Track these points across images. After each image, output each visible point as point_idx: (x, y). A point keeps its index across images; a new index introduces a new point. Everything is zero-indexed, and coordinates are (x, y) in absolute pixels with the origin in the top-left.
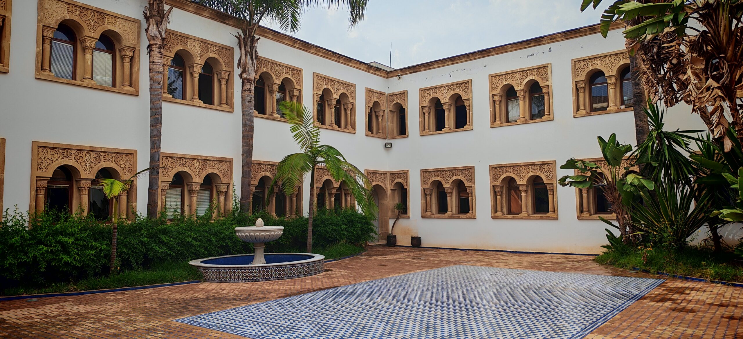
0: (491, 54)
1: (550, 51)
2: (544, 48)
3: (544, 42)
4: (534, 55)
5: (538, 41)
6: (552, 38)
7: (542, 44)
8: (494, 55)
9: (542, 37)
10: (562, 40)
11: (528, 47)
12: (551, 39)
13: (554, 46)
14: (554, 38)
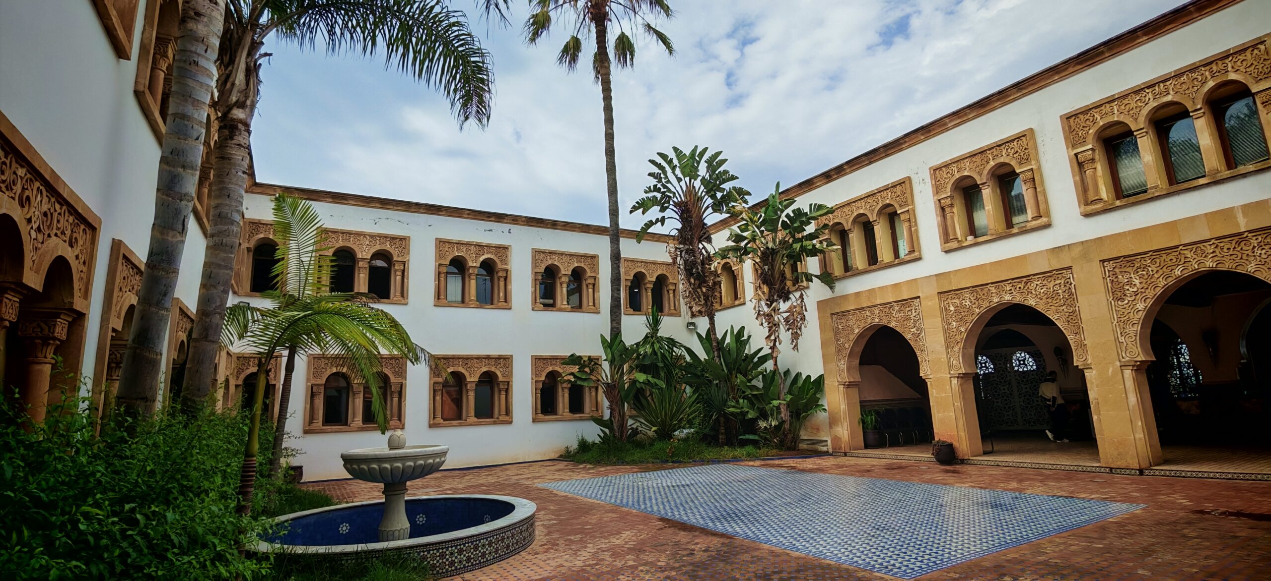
0: (440, 213)
1: (510, 232)
2: (505, 227)
3: (505, 221)
4: (491, 230)
5: (499, 218)
6: (515, 220)
7: (502, 222)
8: (444, 215)
9: (506, 215)
10: (524, 225)
11: (487, 221)
12: (513, 220)
13: (515, 228)
14: (517, 221)
